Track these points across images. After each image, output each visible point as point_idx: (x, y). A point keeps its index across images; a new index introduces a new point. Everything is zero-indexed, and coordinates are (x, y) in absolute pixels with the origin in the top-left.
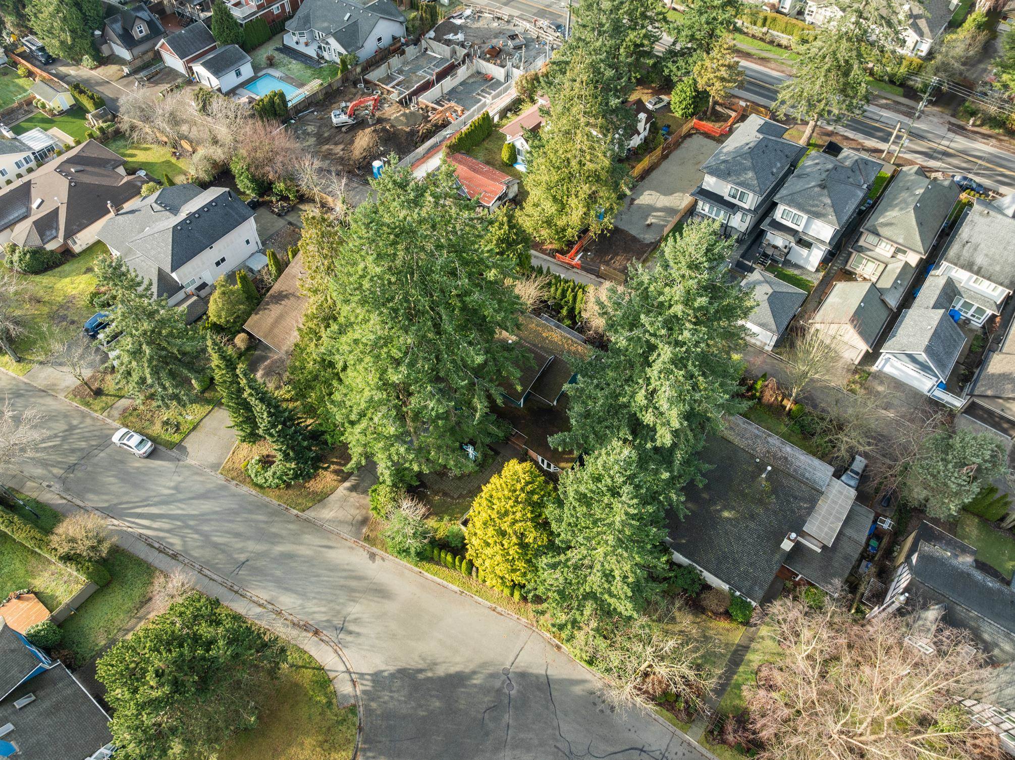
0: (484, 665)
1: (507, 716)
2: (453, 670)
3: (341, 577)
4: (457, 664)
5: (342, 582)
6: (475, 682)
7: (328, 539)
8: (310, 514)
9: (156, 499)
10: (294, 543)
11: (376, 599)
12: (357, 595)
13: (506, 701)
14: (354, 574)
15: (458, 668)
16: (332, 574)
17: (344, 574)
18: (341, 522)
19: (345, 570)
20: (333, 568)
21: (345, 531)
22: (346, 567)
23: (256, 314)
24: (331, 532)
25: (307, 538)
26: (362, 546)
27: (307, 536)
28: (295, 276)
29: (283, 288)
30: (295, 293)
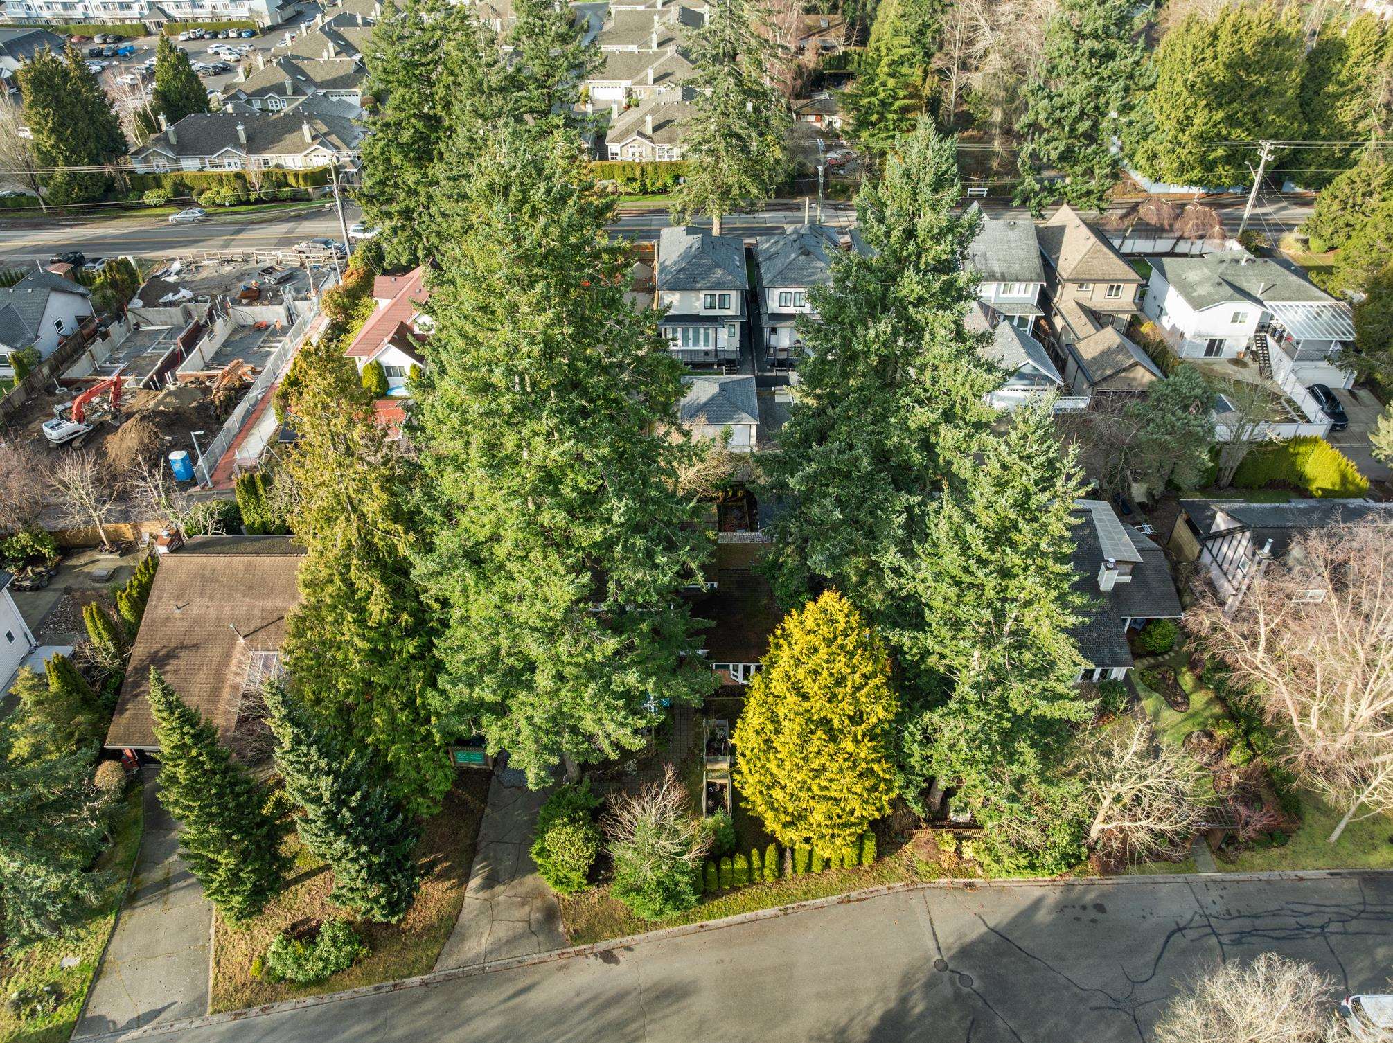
0: (906, 980)
1: (1000, 1023)
2: (873, 1019)
3: (584, 1020)
4: (870, 1007)
5: (592, 1025)
6: (917, 1010)
7: (510, 980)
8: (448, 964)
10: (455, 1028)
11: (668, 1011)
12: (634, 1026)
13: (980, 1003)
14: (600, 1001)
15: (878, 1011)
16: (564, 1027)
17: (584, 1012)
18: (512, 941)
19: (580, 1006)
20: (560, 1015)
21: (531, 951)
22: (578, 1000)
23: (121, 713)
24: (506, 968)
25: (474, 1003)
26: (578, 954)
27: (468, 1002)
28: (167, 619)
29: (155, 647)
30: (186, 642)
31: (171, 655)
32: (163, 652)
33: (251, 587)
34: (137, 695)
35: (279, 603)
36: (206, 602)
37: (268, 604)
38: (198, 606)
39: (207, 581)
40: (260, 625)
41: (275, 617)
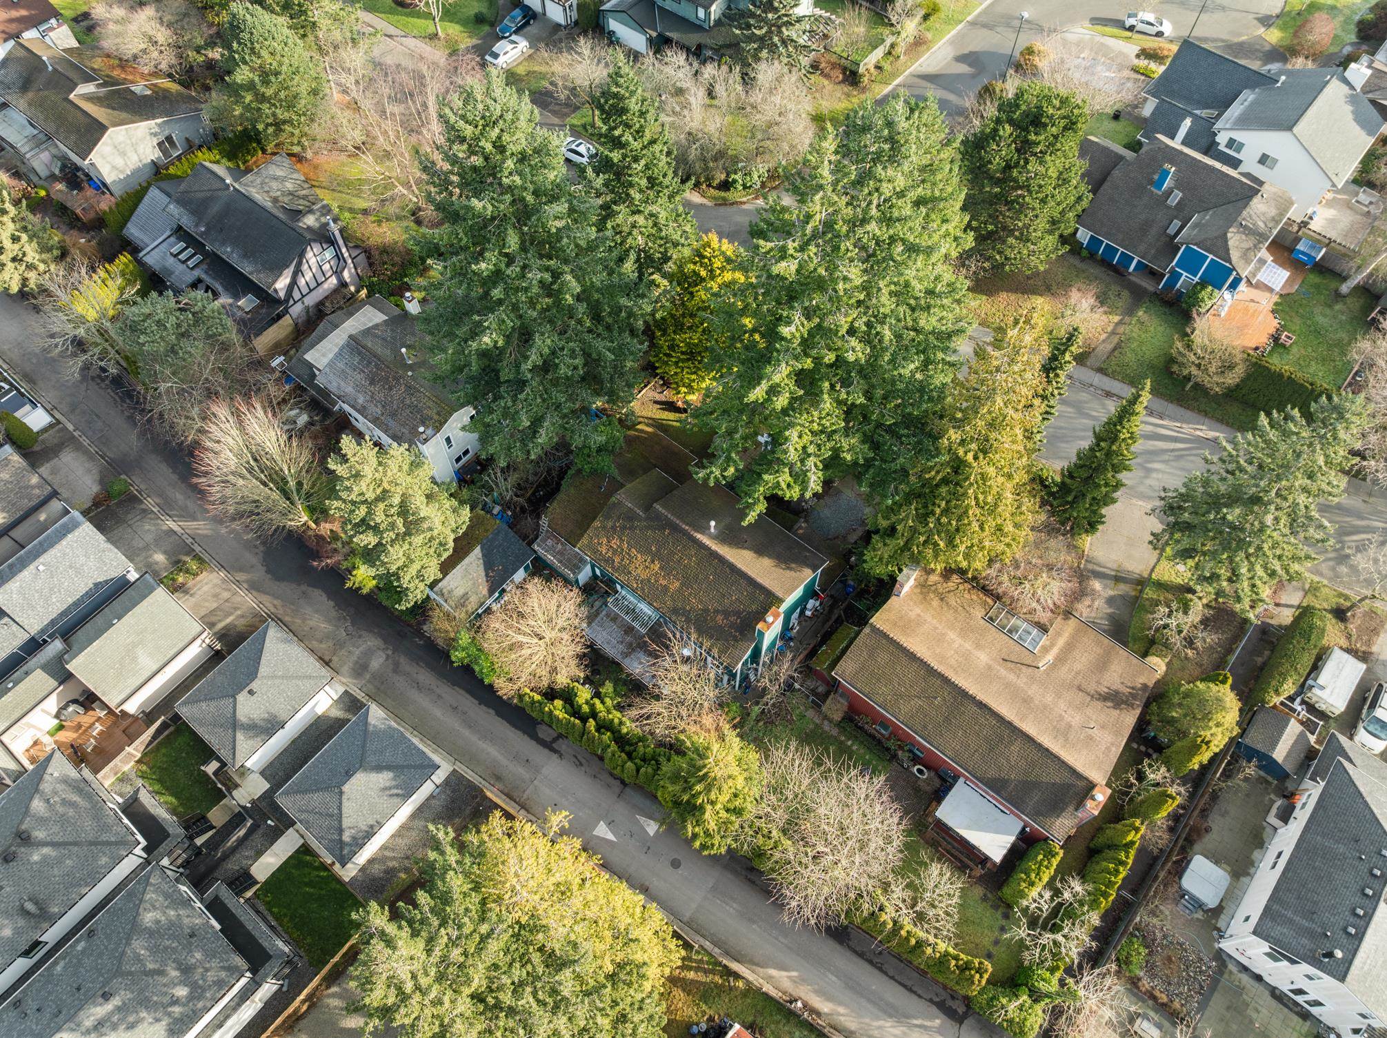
9: (1166, 457)
23: (1145, 686)
28: (1103, 727)
29: (1116, 713)
30: (1089, 699)
31: (1104, 698)
32: (1109, 704)
33: (1025, 701)
34: (1133, 688)
35: (1003, 672)
36: (1067, 718)
37: (1011, 677)
38: (1075, 719)
39: (1064, 732)
40: (1024, 668)
41: (1009, 664)
